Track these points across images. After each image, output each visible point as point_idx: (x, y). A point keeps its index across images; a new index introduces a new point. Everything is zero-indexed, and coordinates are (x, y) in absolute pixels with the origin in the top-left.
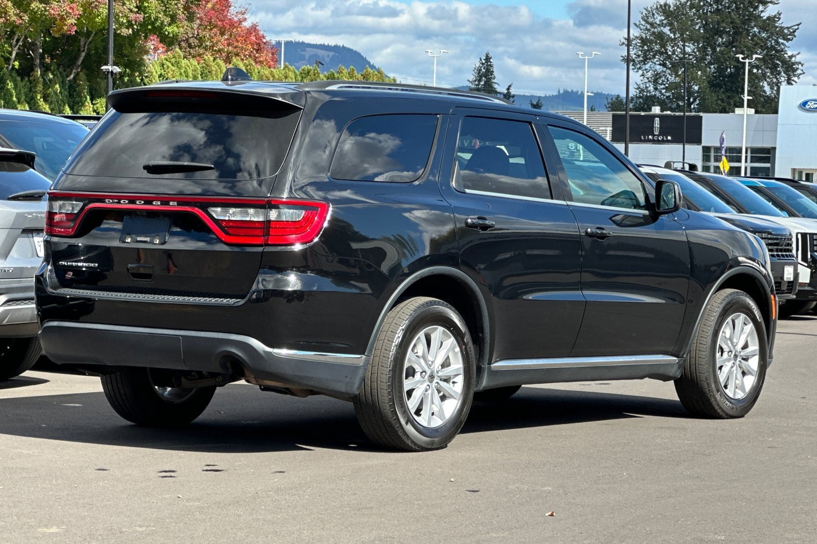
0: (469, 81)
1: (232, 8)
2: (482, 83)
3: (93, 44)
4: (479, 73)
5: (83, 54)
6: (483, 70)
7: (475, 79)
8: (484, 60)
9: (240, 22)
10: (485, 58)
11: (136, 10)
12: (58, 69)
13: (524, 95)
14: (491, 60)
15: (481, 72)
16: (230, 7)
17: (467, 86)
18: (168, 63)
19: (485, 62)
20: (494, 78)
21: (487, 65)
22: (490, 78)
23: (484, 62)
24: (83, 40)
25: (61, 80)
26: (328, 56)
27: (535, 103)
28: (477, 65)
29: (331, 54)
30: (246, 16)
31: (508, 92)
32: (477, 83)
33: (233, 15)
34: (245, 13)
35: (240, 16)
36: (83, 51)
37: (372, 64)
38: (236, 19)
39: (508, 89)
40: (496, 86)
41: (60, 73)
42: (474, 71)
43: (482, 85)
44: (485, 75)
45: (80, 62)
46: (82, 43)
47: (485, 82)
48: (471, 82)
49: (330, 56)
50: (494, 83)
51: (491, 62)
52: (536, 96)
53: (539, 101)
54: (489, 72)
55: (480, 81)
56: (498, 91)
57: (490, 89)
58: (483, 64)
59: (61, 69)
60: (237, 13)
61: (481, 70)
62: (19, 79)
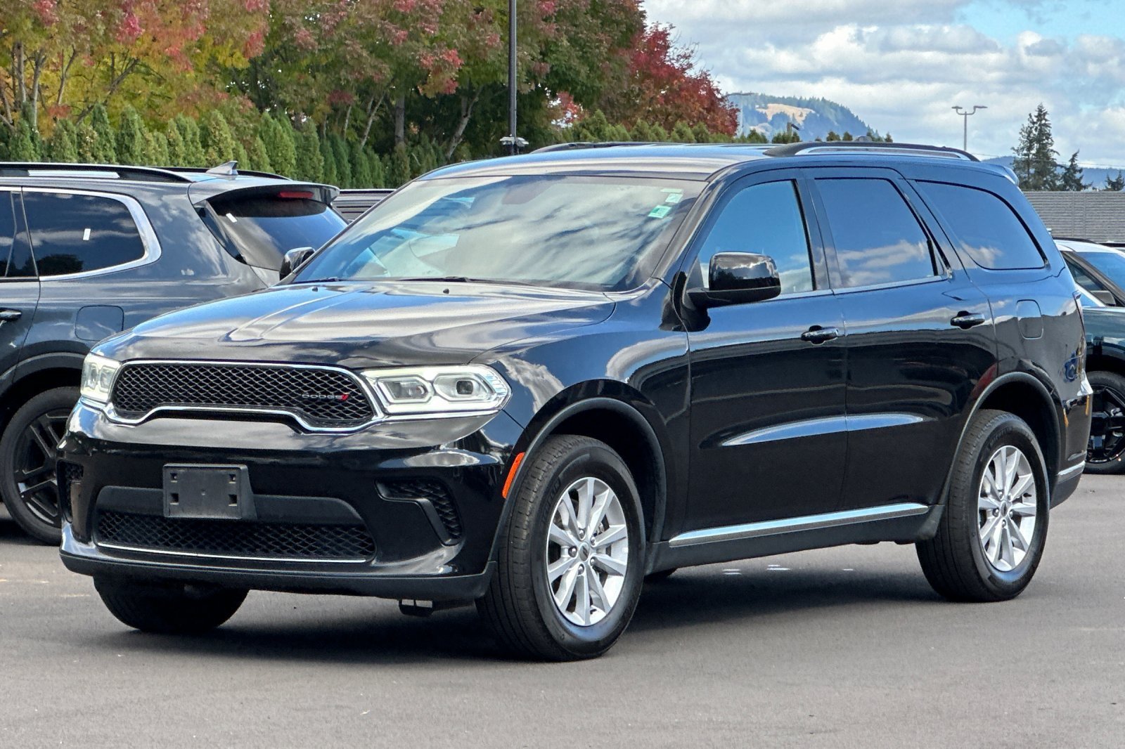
0: (1013, 149)
1: (670, 50)
2: (1034, 151)
3: (479, 106)
4: (1029, 136)
5: (466, 121)
6: (1034, 132)
7: (1022, 145)
8: (1036, 117)
9: (683, 70)
10: (1036, 114)
11: (540, 57)
12: (430, 141)
13: (1097, 169)
14: (1047, 117)
15: (1032, 135)
16: (669, 47)
17: (1010, 157)
18: (584, 131)
19: (1038, 120)
20: (1051, 144)
21: (1040, 125)
22: (1045, 145)
23: (1035, 120)
24: (464, 101)
25: (435, 157)
26: (801, 115)
27: (1114, 180)
28: (1026, 126)
29: (806, 111)
30: (691, 61)
31: (1072, 165)
32: (1025, 152)
33: (673, 59)
34: (690, 56)
35: (684, 62)
36: (465, 117)
37: (867, 126)
38: (677, 65)
39: (1073, 160)
40: (1054, 156)
41: (434, 148)
42: (1021, 133)
43: (1034, 154)
44: (1039, 140)
45: (460, 132)
46: (463, 105)
47: (1038, 150)
48: (1017, 151)
49: (804, 115)
50: (1052, 151)
51: (1046, 120)
52: (1116, 170)
53: (1120, 176)
54: (1044, 135)
55: (1030, 148)
56: (1058, 163)
57: (1045, 160)
58: (1034, 123)
59: (434, 142)
60: (678, 56)
61: (1031, 132)
62: (377, 157)
